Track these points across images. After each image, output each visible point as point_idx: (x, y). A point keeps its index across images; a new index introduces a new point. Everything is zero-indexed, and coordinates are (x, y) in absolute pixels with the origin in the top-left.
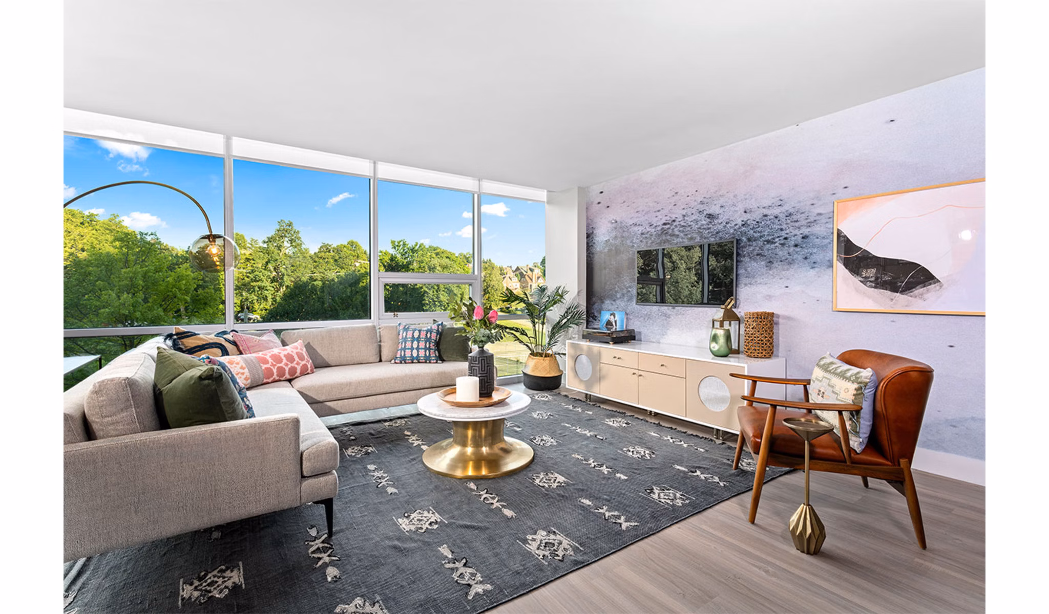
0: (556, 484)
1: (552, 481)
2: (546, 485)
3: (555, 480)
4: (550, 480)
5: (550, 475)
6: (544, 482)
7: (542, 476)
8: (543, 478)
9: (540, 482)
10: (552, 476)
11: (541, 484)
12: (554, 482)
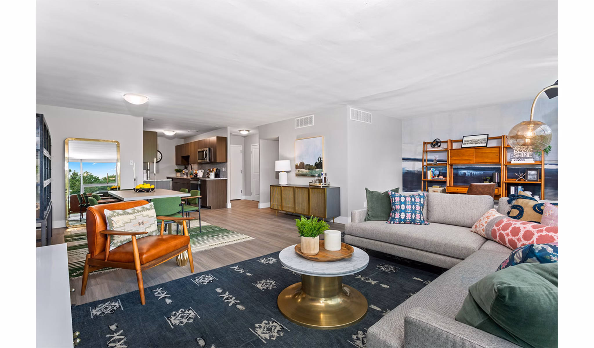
0: (262, 282)
1: (265, 284)
2: (268, 281)
3: (263, 285)
4: (266, 284)
5: (265, 288)
6: (269, 282)
7: (271, 287)
8: (270, 285)
9: (272, 283)
10: (264, 287)
11: (271, 281)
12: (263, 284)
